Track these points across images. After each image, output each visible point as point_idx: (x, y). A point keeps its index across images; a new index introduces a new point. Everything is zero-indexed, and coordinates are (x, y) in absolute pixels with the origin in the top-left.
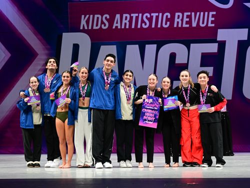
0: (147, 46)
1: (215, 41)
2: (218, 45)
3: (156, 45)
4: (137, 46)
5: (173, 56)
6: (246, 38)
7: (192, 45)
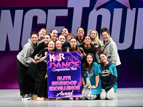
0: (16, 11)
1: (66, 7)
2: (68, 11)
3: (23, 10)
4: (9, 10)
5: (35, 18)
6: (88, 6)
7: (49, 11)
